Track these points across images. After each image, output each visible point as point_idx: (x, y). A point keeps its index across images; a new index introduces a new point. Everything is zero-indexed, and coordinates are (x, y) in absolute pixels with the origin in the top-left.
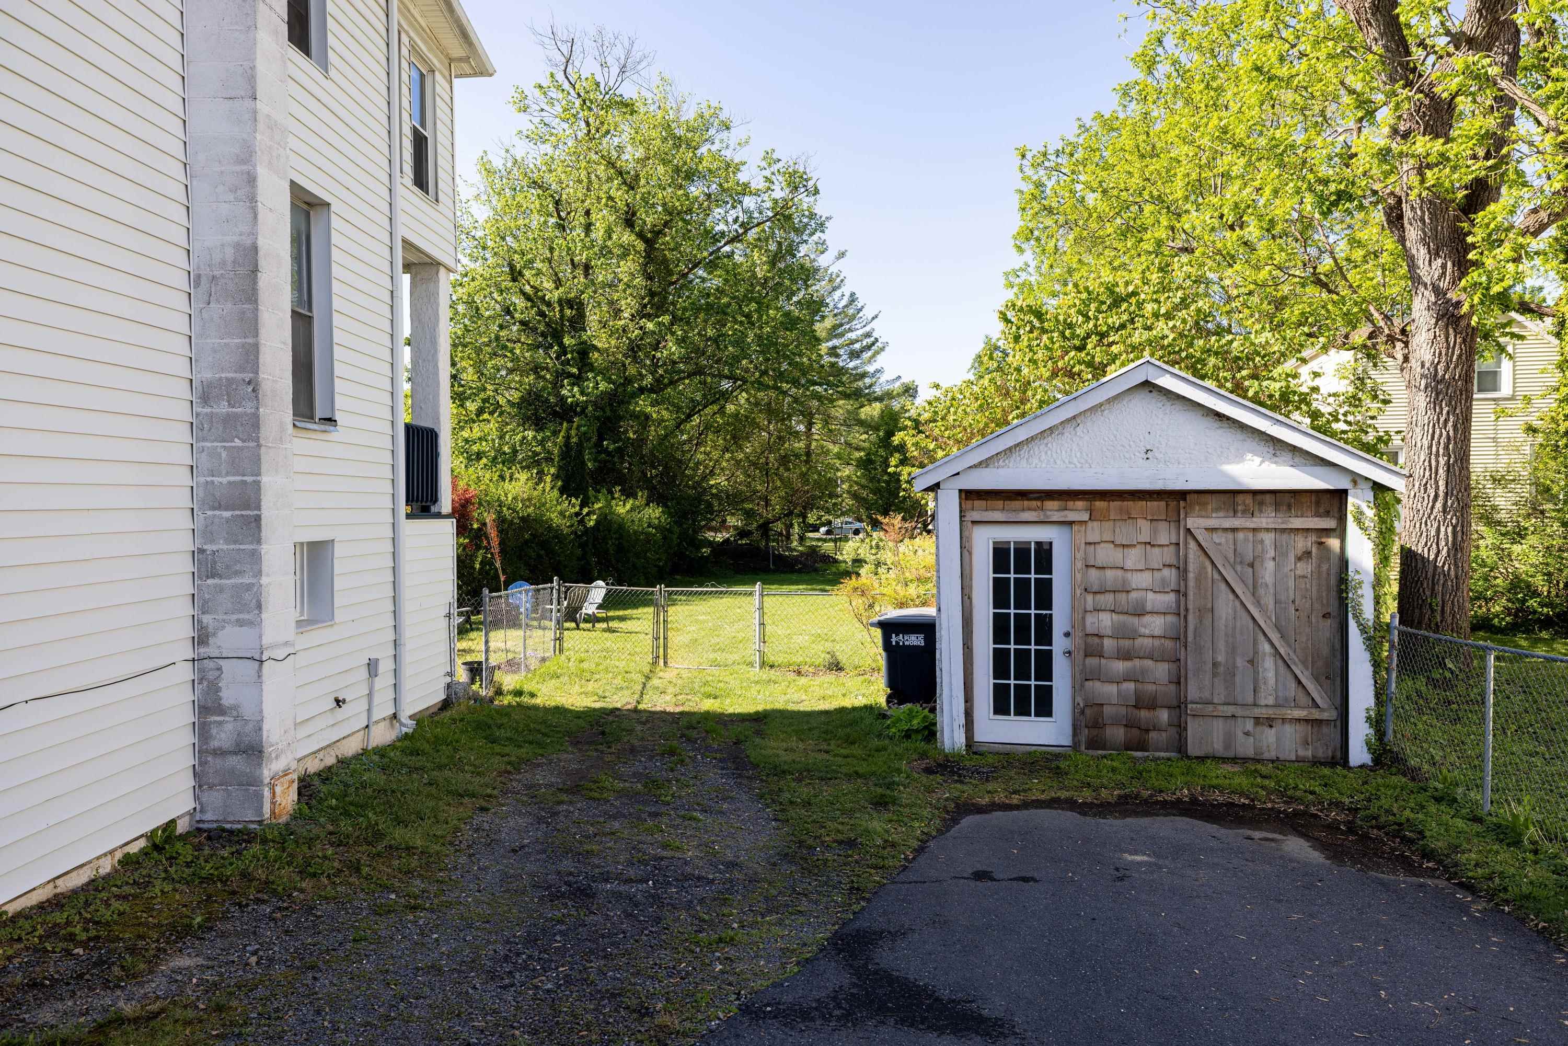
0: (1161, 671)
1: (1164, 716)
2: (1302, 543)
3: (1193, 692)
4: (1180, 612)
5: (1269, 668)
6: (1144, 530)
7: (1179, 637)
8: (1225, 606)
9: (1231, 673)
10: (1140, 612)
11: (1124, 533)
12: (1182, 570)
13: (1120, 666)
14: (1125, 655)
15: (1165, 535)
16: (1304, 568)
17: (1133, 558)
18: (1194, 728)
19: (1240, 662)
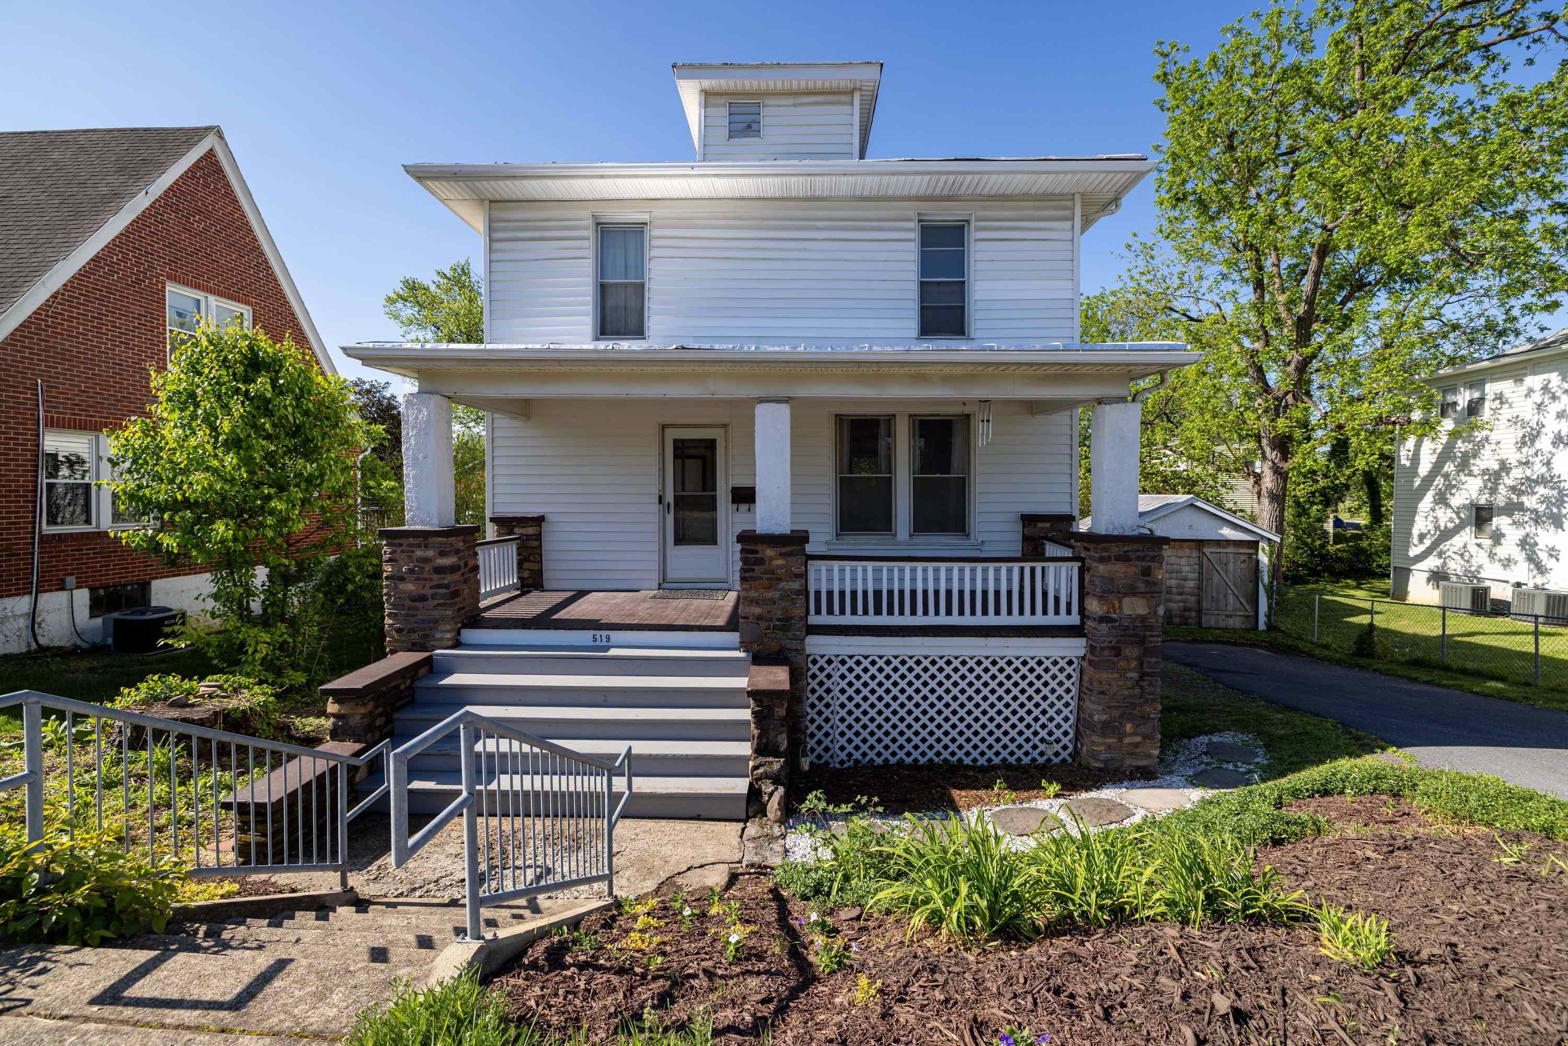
0: (1193, 599)
1: (1194, 614)
2: (1243, 558)
3: (1205, 605)
4: (1200, 579)
5: (1231, 598)
6: (1188, 552)
7: (1200, 588)
8: (1216, 578)
9: (1218, 600)
10: (1186, 579)
11: (1180, 553)
12: (1201, 566)
13: (1178, 597)
14: (1180, 594)
15: (1195, 554)
16: (1243, 566)
17: (1183, 561)
18: (1204, 618)
19: (1221, 596)
